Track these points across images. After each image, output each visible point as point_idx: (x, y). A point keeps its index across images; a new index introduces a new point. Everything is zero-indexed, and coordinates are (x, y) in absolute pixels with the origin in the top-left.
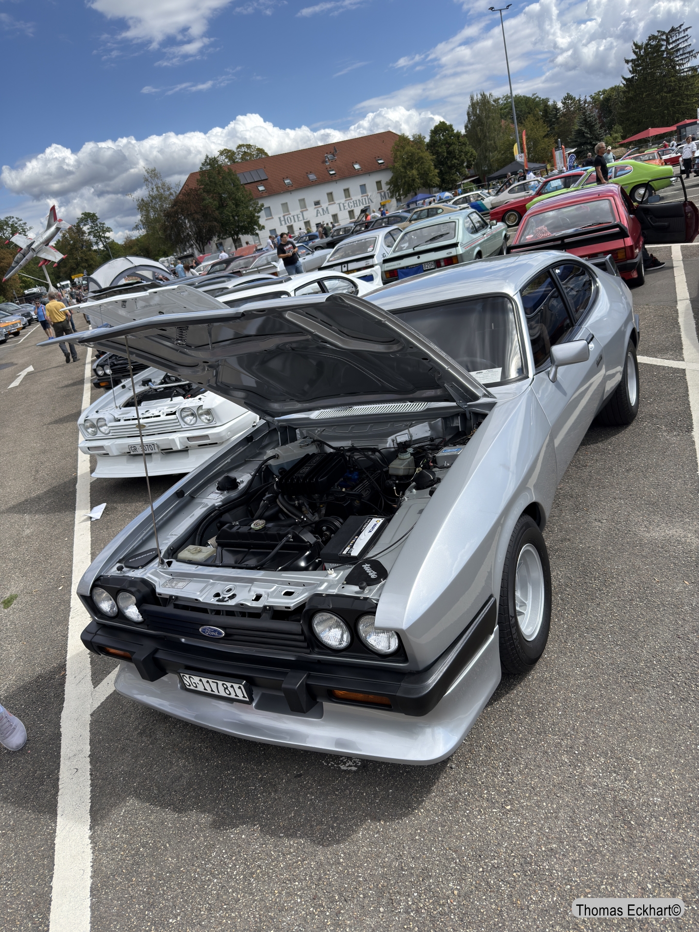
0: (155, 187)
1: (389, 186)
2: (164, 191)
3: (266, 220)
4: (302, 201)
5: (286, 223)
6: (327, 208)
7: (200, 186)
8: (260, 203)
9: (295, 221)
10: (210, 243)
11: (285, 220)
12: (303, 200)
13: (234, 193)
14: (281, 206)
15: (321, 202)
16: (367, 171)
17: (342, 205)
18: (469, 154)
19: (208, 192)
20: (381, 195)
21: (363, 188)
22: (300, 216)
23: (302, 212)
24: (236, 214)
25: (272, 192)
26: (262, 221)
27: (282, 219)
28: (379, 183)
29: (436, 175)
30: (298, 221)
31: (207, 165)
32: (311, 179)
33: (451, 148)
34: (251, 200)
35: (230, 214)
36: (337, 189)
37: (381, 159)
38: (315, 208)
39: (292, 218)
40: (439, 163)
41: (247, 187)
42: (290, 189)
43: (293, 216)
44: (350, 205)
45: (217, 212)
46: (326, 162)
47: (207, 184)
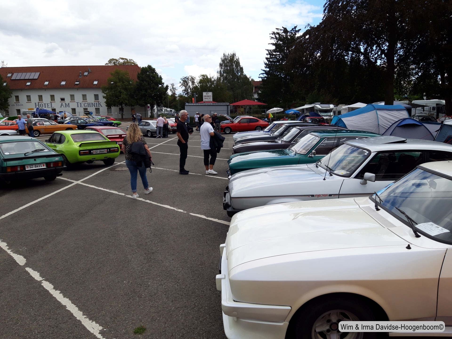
3: (27, 103)
11: (39, 105)
12: (53, 95)
15: (65, 99)
17: (79, 104)
21: (96, 96)
22: (50, 104)
25: (34, 88)
32: (61, 84)
36: (78, 94)
38: (60, 102)
39: (44, 105)
44: (85, 105)
46: (80, 76)
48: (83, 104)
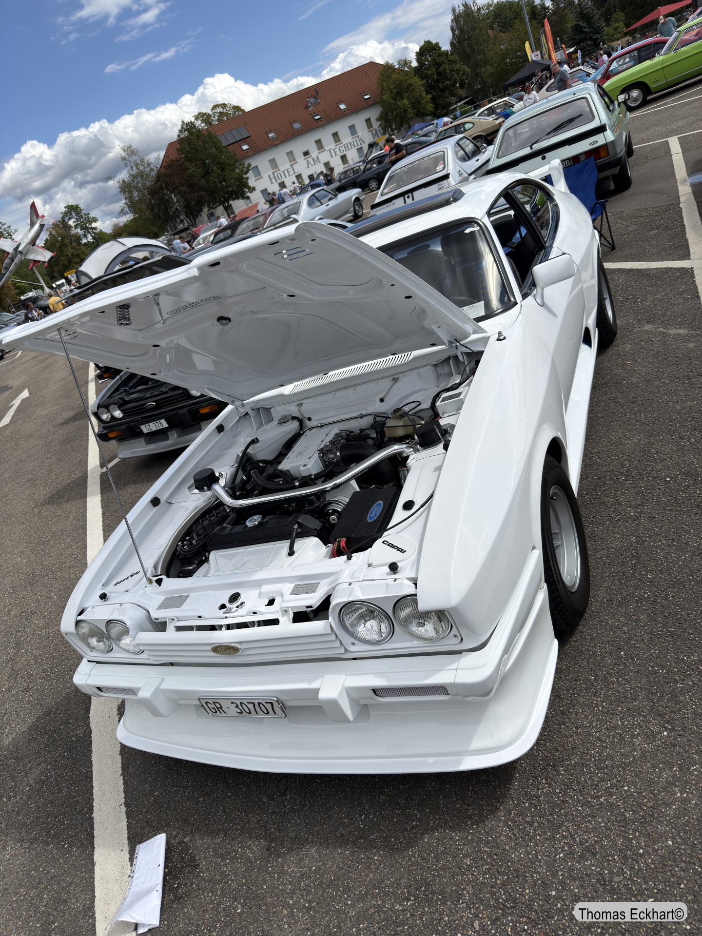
0: (133, 165)
1: (380, 122)
2: (144, 167)
3: (256, 180)
4: (290, 154)
5: (276, 181)
6: (317, 157)
7: (180, 155)
8: (246, 163)
9: (286, 177)
10: (201, 215)
11: (275, 177)
12: (291, 152)
13: (217, 157)
14: (268, 162)
15: (310, 152)
16: (354, 110)
17: (332, 151)
18: (461, 73)
19: (190, 160)
20: (373, 134)
21: (352, 128)
22: (291, 170)
23: (292, 166)
24: (223, 178)
25: (257, 150)
26: (251, 183)
27: (272, 176)
28: (368, 121)
29: (429, 102)
30: (289, 175)
31: (185, 131)
32: (295, 128)
33: (441, 69)
34: (237, 161)
35: (217, 180)
36: (325, 135)
37: (367, 95)
38: (305, 159)
39: (282, 174)
40: (430, 88)
41: (230, 148)
42: (275, 142)
43: (283, 172)
44: (341, 149)
45: (203, 180)
46: (309, 107)
47: (188, 152)
48: (337, 150)
